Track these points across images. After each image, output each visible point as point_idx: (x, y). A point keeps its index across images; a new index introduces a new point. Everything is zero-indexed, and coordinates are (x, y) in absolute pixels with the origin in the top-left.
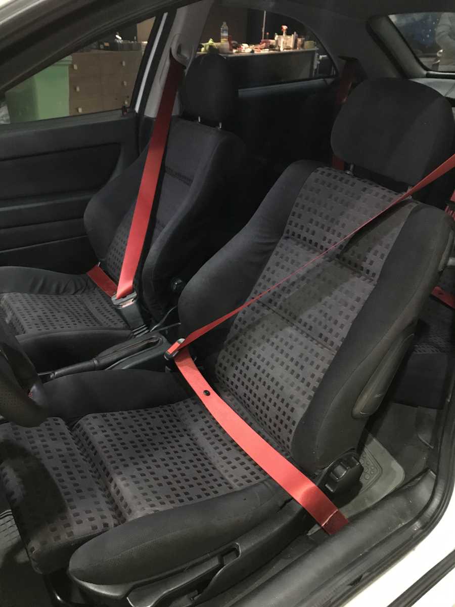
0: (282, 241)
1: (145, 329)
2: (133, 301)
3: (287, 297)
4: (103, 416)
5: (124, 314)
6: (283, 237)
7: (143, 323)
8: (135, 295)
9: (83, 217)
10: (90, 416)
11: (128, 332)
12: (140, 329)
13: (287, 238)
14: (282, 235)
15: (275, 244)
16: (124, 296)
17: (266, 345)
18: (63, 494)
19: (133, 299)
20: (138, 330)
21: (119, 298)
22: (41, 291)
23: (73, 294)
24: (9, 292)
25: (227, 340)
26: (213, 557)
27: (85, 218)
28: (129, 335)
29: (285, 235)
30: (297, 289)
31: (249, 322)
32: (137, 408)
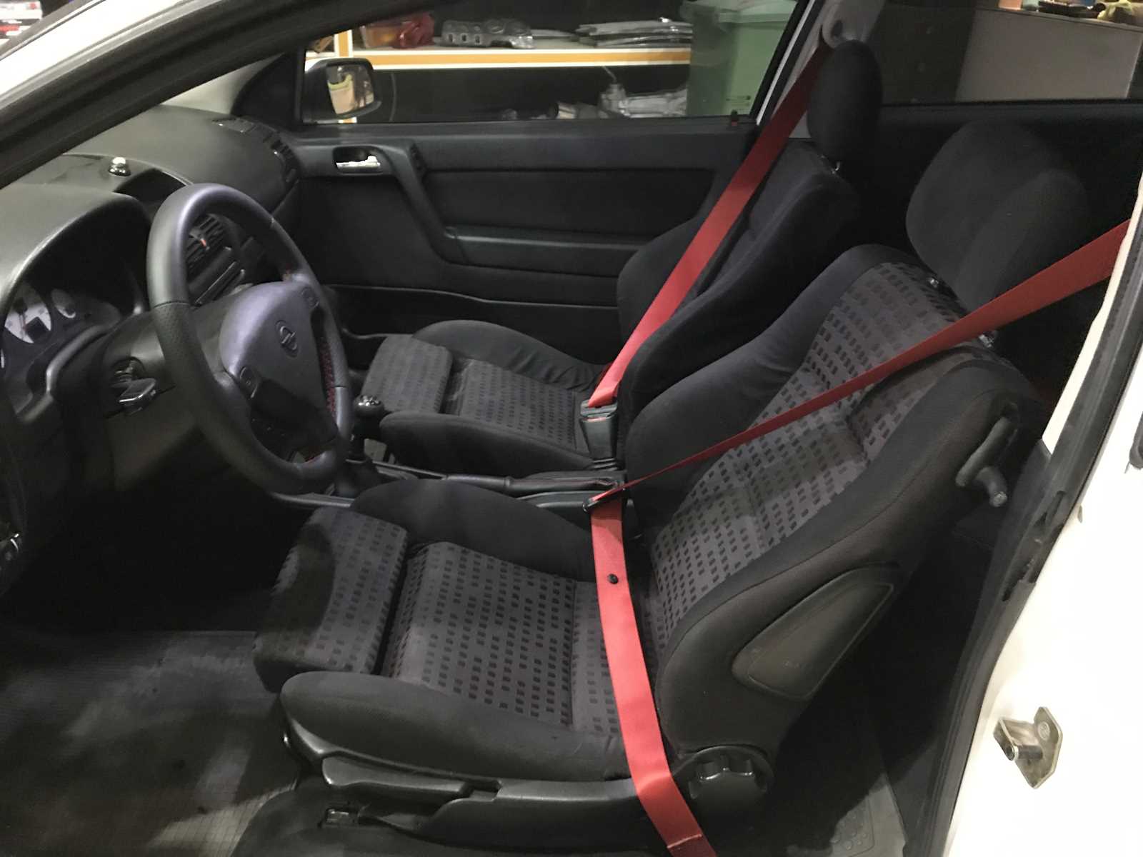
0: (799, 374)
1: (612, 464)
2: (608, 416)
3: (765, 467)
4: (464, 552)
5: (590, 432)
6: (800, 368)
7: (610, 455)
8: (613, 408)
9: (617, 277)
10: (445, 545)
11: (588, 461)
12: (604, 463)
13: (807, 370)
14: (800, 365)
15: (788, 375)
16: (598, 405)
17: (712, 534)
18: (329, 610)
19: (608, 414)
20: (600, 463)
21: (591, 406)
22: (524, 371)
23: (568, 389)
24: (479, 360)
25: (677, 512)
26: (460, 779)
27: (620, 280)
28: (588, 466)
29: (805, 365)
30: (781, 458)
31: (711, 492)
32: (518, 562)
